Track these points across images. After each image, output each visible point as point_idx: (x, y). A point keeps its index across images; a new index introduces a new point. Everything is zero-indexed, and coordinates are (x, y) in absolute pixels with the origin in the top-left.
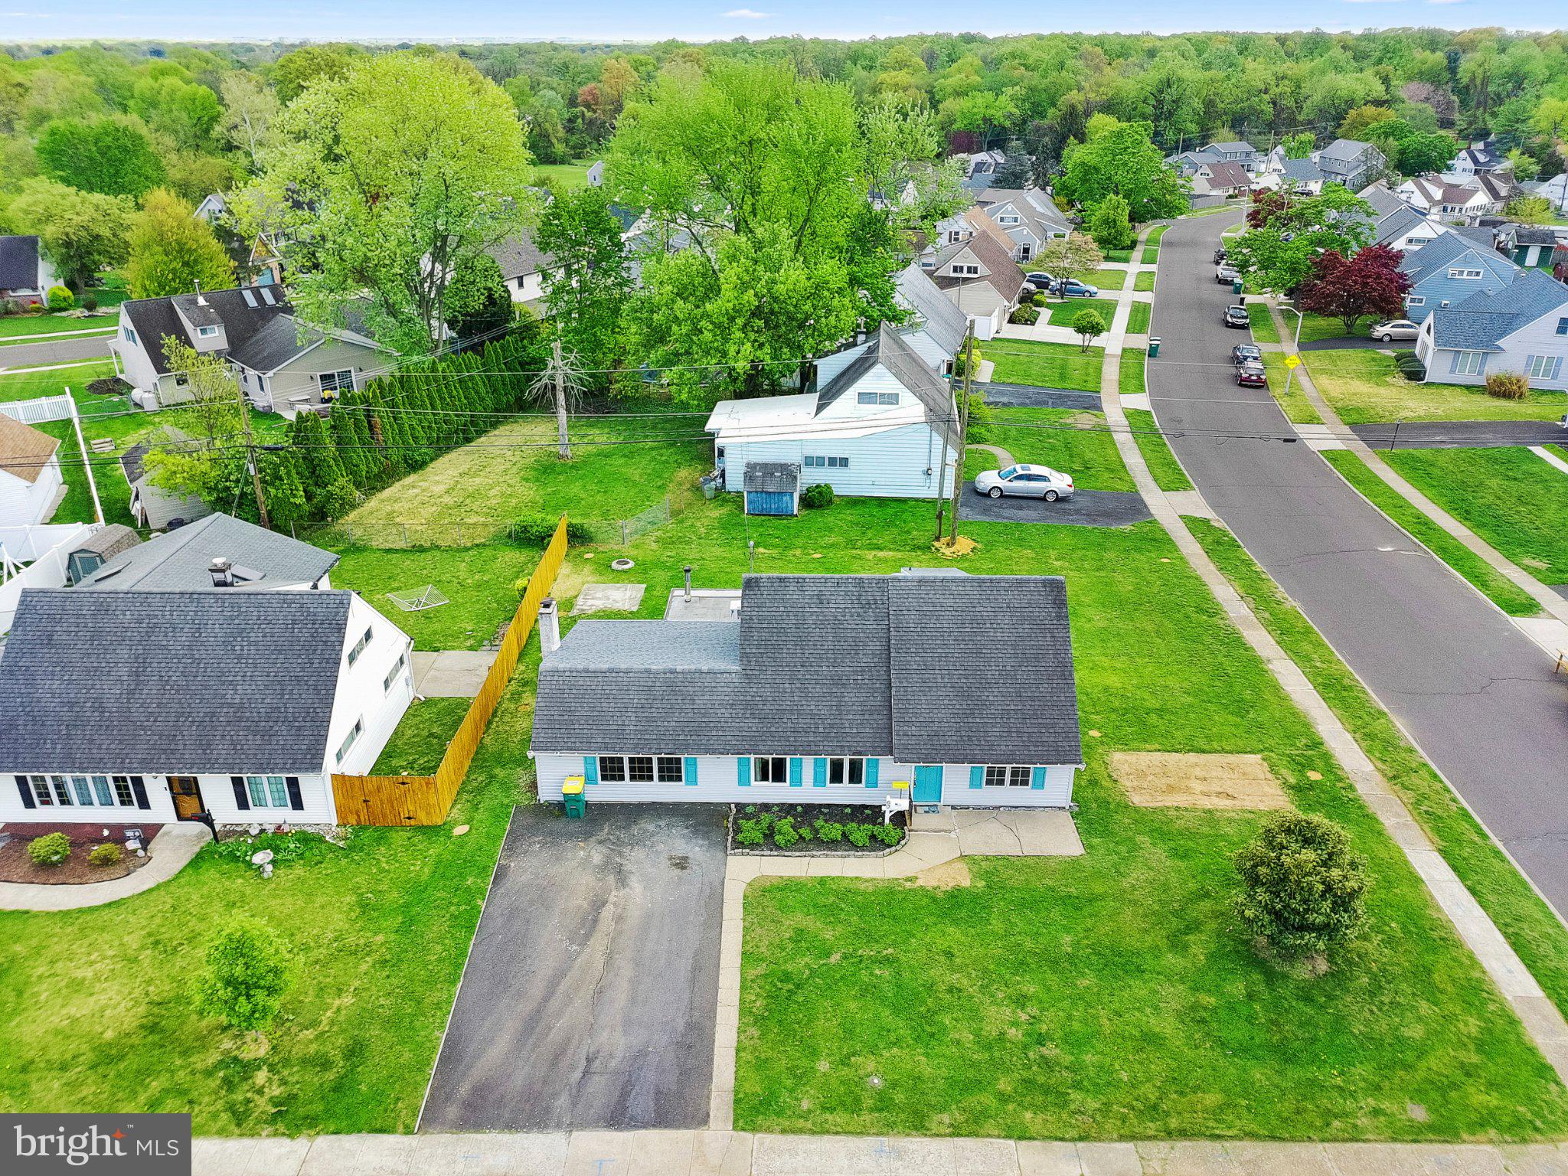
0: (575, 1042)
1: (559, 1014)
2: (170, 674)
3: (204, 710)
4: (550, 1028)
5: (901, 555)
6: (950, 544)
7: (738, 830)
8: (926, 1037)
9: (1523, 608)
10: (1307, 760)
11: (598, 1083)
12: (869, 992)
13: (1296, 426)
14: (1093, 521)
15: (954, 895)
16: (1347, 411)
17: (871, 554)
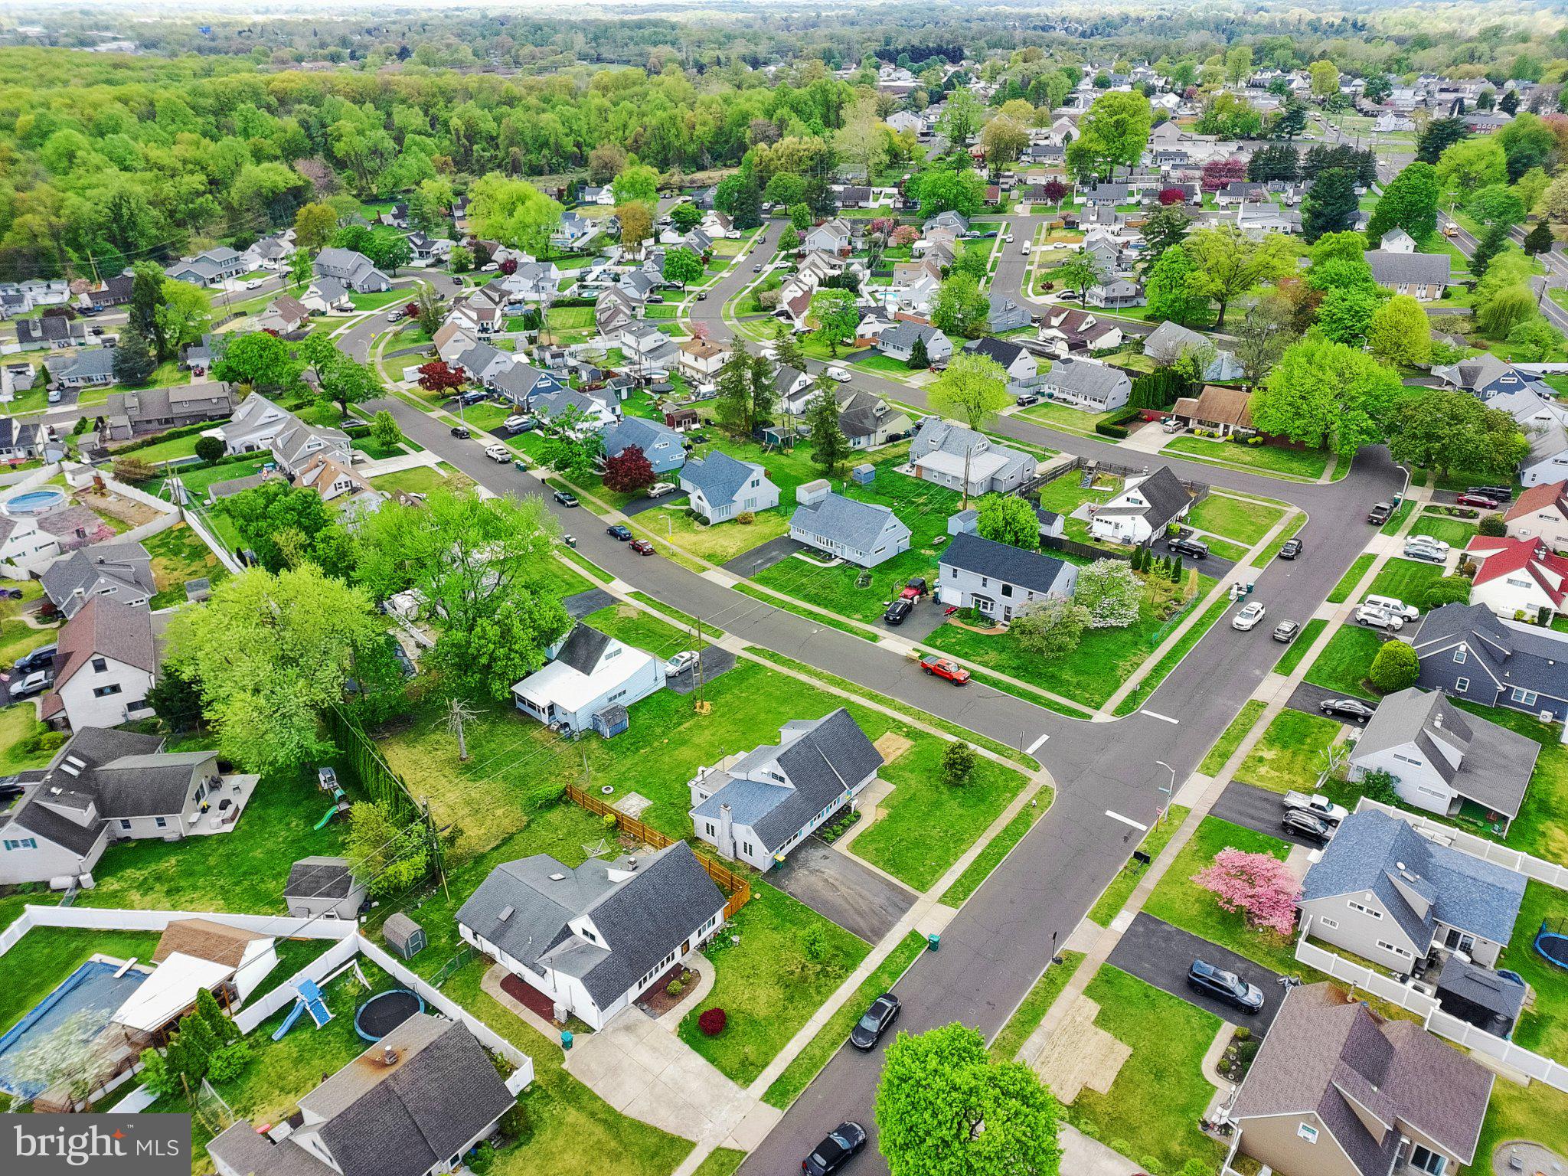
0: (873, 908)
1: (861, 906)
4: (864, 910)
5: (691, 722)
6: (702, 707)
7: (825, 839)
8: (930, 848)
9: (875, 638)
10: (899, 725)
11: (890, 909)
12: (907, 849)
13: (703, 575)
14: (723, 669)
15: (890, 816)
16: (709, 557)
17: (682, 728)
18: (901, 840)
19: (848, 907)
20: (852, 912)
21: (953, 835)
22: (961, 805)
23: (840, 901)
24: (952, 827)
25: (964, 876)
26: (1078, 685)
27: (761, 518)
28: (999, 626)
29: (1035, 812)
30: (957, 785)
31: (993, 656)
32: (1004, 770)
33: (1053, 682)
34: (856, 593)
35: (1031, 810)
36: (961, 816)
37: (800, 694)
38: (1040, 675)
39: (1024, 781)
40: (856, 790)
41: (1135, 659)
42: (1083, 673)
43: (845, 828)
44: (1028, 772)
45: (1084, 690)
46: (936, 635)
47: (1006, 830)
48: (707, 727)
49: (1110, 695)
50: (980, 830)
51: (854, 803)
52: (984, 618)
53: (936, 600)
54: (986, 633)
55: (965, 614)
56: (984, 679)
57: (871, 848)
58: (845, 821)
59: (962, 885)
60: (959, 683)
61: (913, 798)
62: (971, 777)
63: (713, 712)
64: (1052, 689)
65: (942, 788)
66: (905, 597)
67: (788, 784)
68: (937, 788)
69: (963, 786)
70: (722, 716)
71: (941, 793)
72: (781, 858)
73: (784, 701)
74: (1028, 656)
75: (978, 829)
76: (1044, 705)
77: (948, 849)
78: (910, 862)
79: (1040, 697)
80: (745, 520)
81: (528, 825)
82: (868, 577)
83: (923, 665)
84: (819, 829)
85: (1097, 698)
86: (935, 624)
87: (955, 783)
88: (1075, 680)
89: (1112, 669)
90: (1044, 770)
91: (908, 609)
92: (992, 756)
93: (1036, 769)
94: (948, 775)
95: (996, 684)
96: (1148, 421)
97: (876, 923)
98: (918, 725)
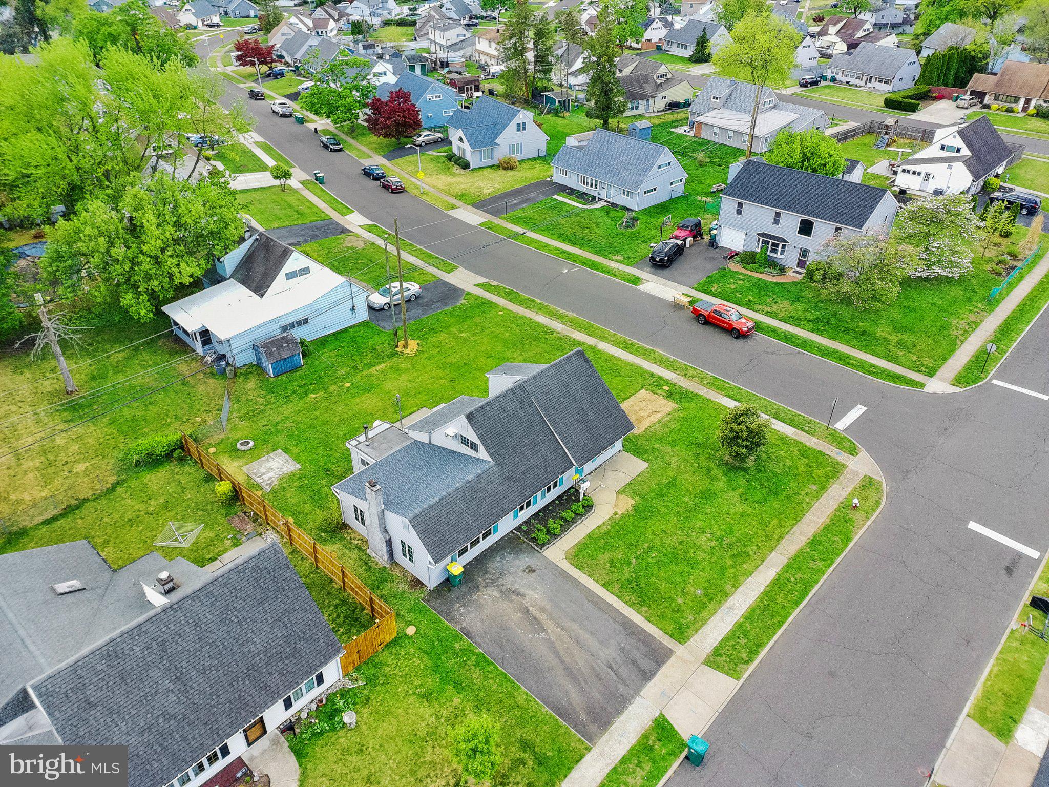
0: (595, 666)
1: (575, 662)
2: (202, 663)
3: (245, 667)
4: (580, 669)
5: (388, 364)
6: (406, 346)
7: (535, 540)
8: (694, 565)
9: (636, 281)
10: (658, 383)
11: (623, 671)
12: (660, 565)
13: (450, 213)
14: (446, 304)
15: (636, 509)
16: (461, 197)
17: (373, 370)
18: (651, 549)
19: (553, 661)
20: (560, 671)
21: (730, 545)
22: (744, 499)
23: (541, 650)
24: (730, 532)
25: (749, 617)
26: (900, 345)
27: (524, 165)
28: (790, 273)
29: (858, 516)
30: (738, 469)
31: (783, 307)
32: (805, 452)
33: (865, 339)
34: (618, 234)
35: (851, 514)
36: (743, 515)
37: (535, 338)
38: (847, 331)
39: (836, 469)
40: (589, 467)
41: (972, 318)
42: (904, 330)
43: (567, 524)
44: (842, 457)
45: (908, 350)
46: (710, 281)
47: (813, 543)
48: (406, 371)
49: (944, 359)
50: (772, 539)
51: (584, 486)
52: (772, 264)
53: (713, 243)
54: (774, 280)
55: (748, 259)
56: (773, 332)
57: (604, 558)
58: (568, 515)
59: (746, 634)
60: (740, 335)
61: (672, 484)
62: (758, 458)
63: (419, 353)
64: (864, 348)
65: (717, 472)
66: (677, 237)
67: (483, 454)
68: (709, 471)
69: (745, 470)
70: (428, 359)
71: (714, 479)
72: (457, 569)
73: (513, 345)
74: (829, 307)
75: (769, 538)
76: (855, 366)
77: (723, 570)
78: (663, 587)
79: (848, 357)
80: (507, 166)
81: (113, 489)
82: (635, 220)
83: (695, 311)
84: (527, 522)
85: (927, 361)
86: (710, 268)
87: (735, 466)
88: (895, 339)
89: (943, 328)
90: (863, 454)
91: (679, 251)
92: (788, 431)
93: (853, 452)
94: (725, 454)
95: (788, 338)
96: (940, 98)
97: (598, 696)
98: (685, 384)
